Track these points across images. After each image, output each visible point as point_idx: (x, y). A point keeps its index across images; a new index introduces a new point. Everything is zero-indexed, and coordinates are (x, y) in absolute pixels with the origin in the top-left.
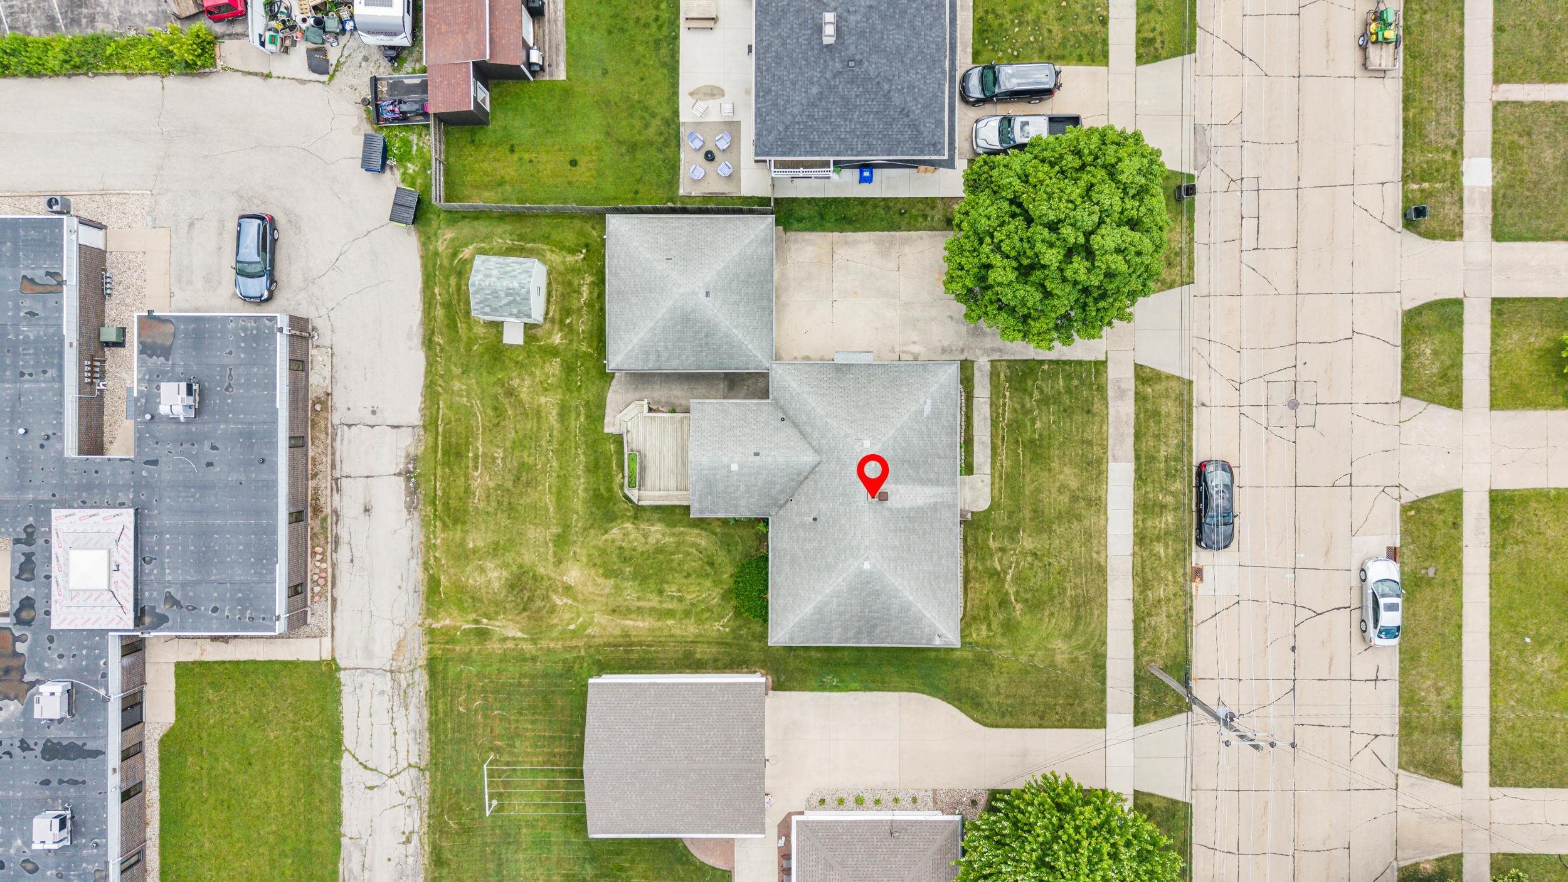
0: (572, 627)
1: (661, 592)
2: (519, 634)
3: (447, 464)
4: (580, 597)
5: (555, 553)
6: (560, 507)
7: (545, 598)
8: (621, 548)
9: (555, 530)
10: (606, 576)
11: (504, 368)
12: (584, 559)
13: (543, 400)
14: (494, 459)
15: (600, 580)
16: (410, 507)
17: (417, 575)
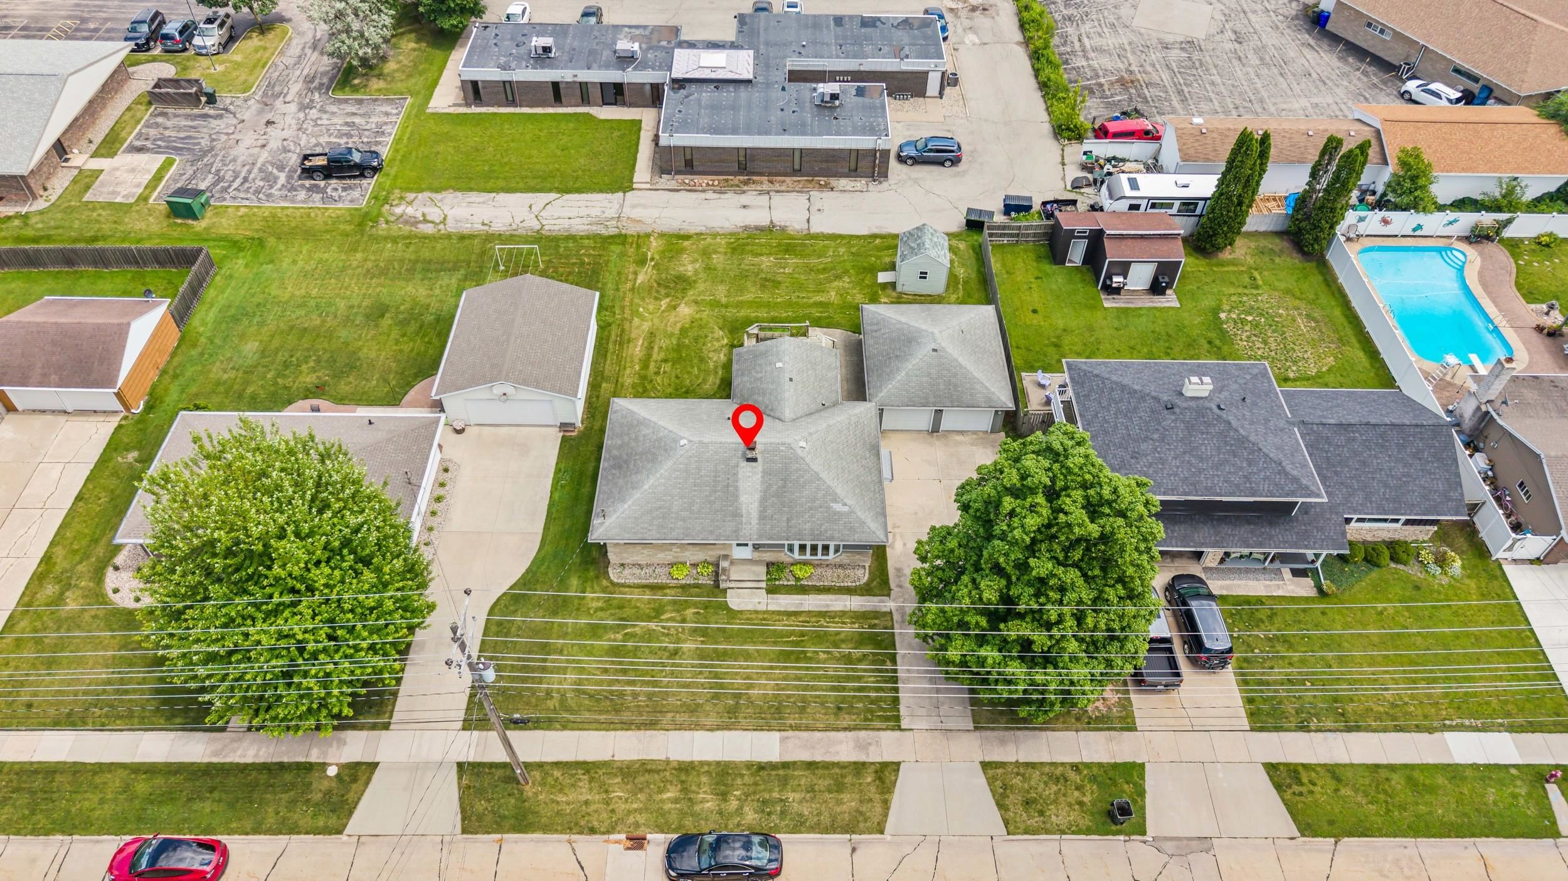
0: (641, 310)
1: (665, 361)
2: (639, 281)
3: (779, 245)
4: (666, 314)
5: (705, 300)
6: (743, 303)
7: (667, 296)
8: (706, 336)
9: (724, 300)
10: (683, 329)
11: (858, 274)
12: (698, 316)
13: (833, 294)
14: (784, 268)
15: (679, 325)
16: (746, 228)
17: (693, 230)
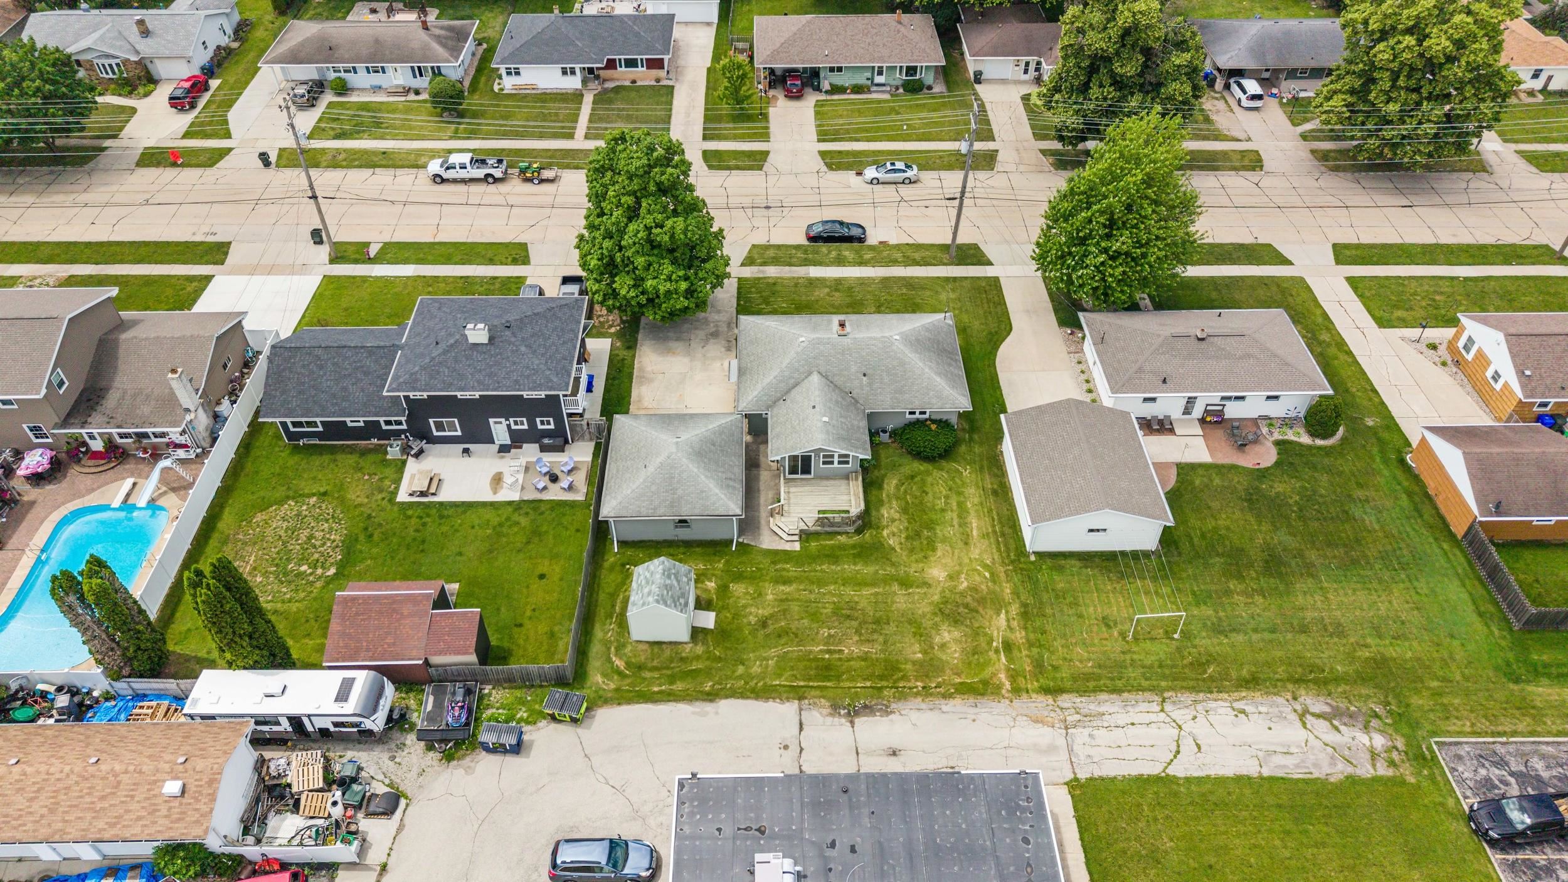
0: (987, 575)
1: (943, 510)
2: (1003, 616)
3: (838, 678)
4: (957, 568)
5: (917, 587)
6: (873, 584)
7: (962, 594)
8: (907, 538)
9: (895, 587)
10: (934, 550)
11: (740, 629)
12: (921, 565)
13: (770, 597)
14: (830, 636)
16: (887, 712)
17: (956, 705)
